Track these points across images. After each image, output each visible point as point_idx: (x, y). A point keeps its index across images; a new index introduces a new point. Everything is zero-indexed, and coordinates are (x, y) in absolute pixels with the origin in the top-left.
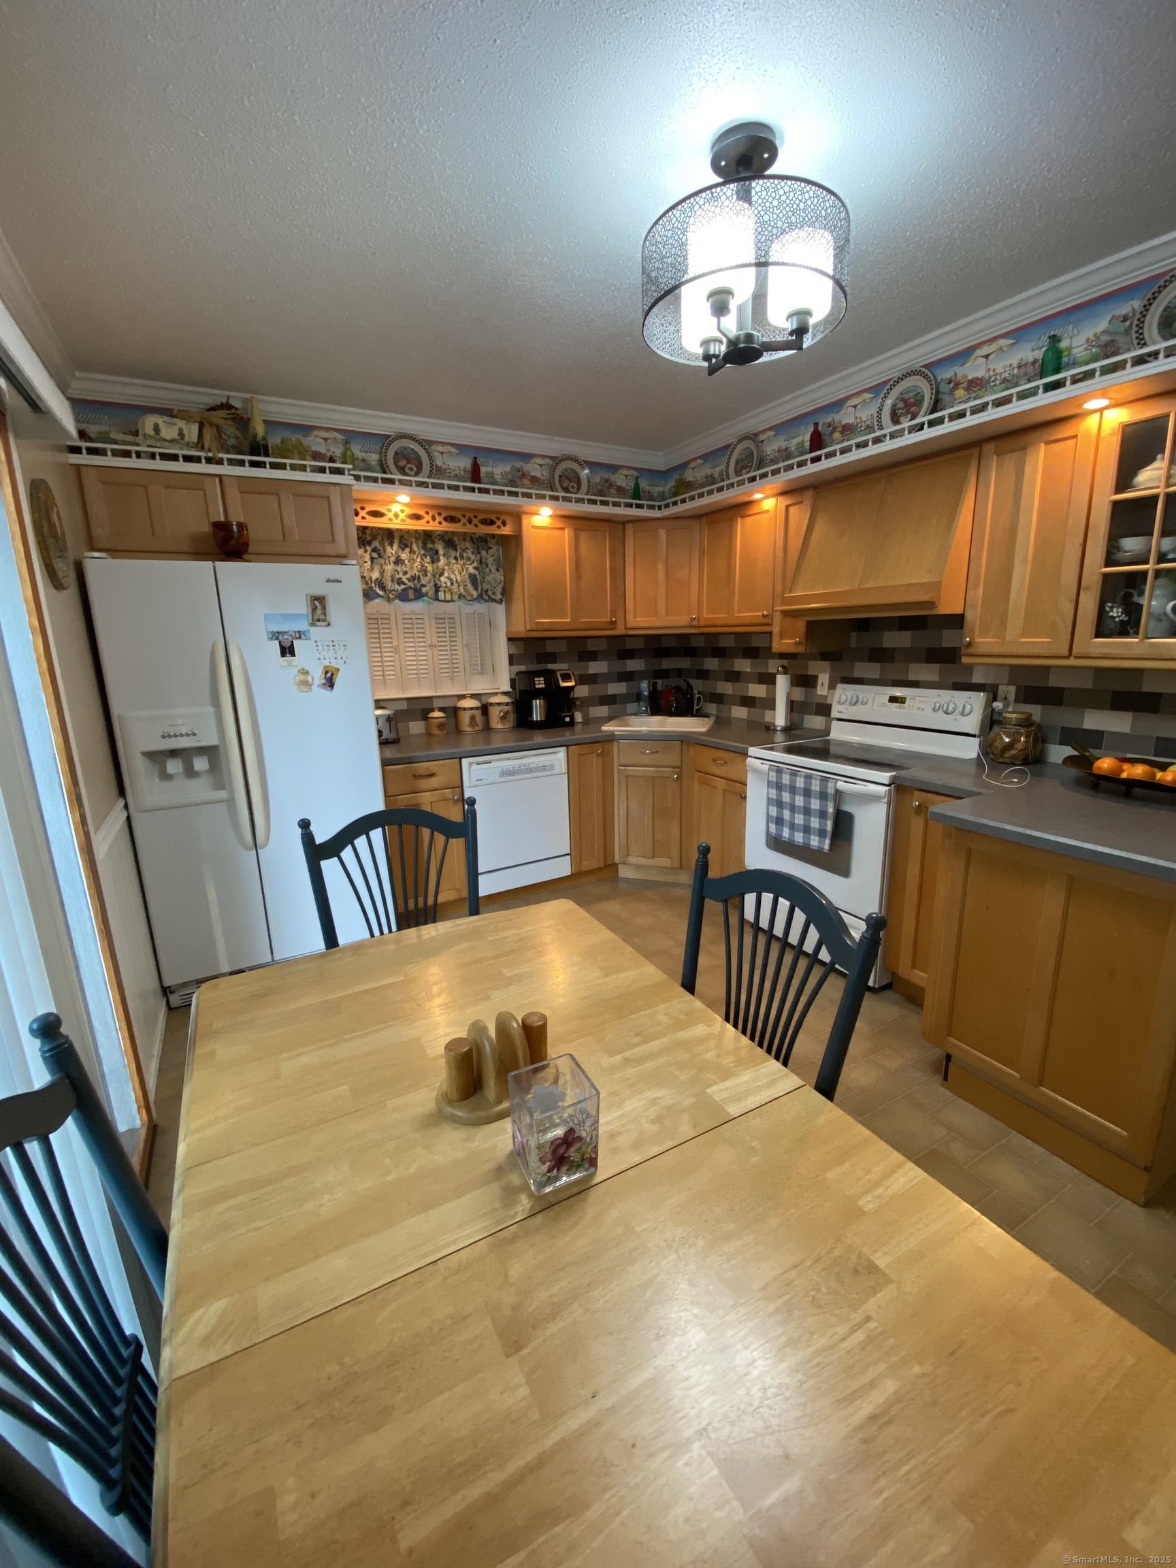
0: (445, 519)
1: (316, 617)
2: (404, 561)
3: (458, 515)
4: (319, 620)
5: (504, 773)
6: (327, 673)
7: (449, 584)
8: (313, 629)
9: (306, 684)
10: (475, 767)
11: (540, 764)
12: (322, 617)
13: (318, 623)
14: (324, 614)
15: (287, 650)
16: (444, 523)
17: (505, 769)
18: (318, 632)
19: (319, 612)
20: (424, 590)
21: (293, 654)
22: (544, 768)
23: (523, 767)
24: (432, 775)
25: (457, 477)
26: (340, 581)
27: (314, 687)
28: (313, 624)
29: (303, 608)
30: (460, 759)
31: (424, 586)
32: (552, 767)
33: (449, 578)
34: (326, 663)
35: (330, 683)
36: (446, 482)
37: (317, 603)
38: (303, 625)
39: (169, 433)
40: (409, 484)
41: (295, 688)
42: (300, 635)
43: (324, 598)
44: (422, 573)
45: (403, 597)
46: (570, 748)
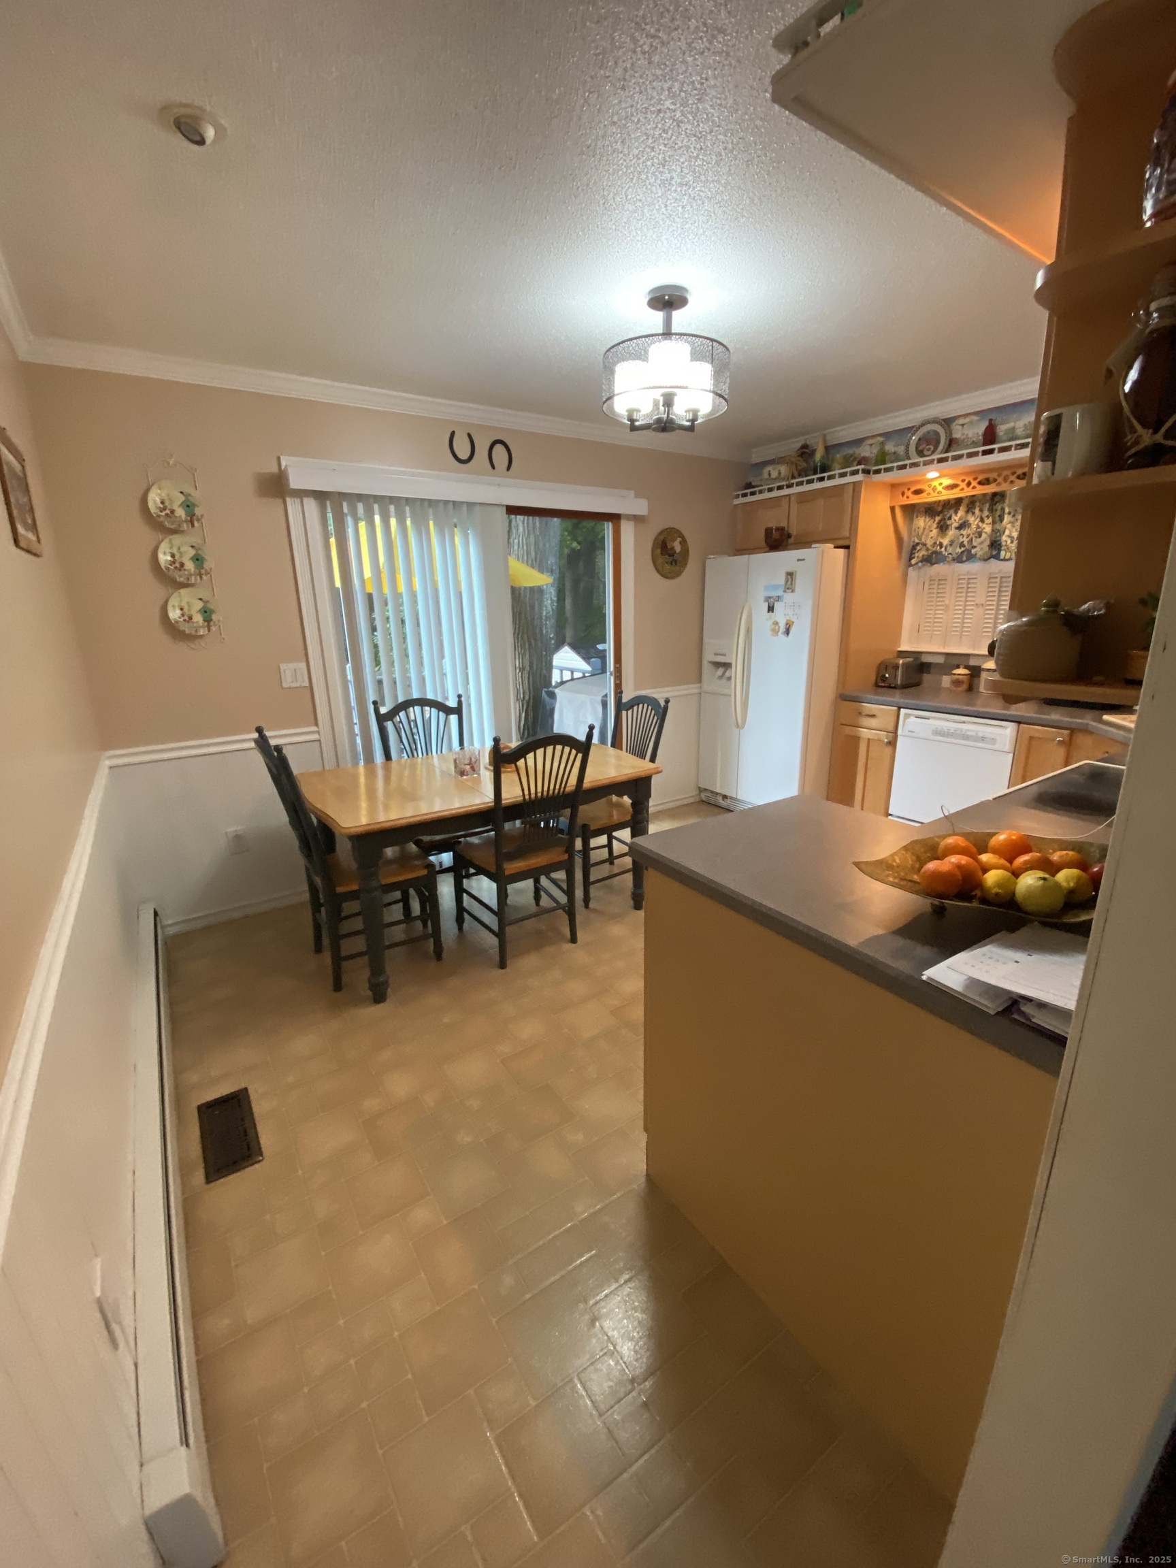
0: (980, 483)
1: (787, 586)
2: (970, 524)
3: (993, 475)
4: (788, 589)
5: (937, 732)
6: (787, 624)
7: (1009, 542)
8: (785, 595)
9: (775, 632)
10: (912, 719)
11: (980, 734)
12: (790, 587)
13: (788, 591)
14: (792, 584)
15: (771, 609)
16: (979, 487)
17: (939, 729)
18: (788, 597)
19: (789, 582)
20: (973, 551)
21: (773, 612)
22: (983, 739)
23: (958, 732)
24: (873, 716)
25: (975, 444)
26: (804, 560)
27: (780, 633)
28: (785, 591)
29: (781, 580)
30: (899, 708)
31: (974, 547)
32: (993, 741)
33: (1009, 536)
34: (788, 618)
35: (787, 632)
36: (965, 452)
37: (789, 577)
38: (780, 593)
39: (774, 474)
40: (932, 462)
41: (770, 633)
42: (778, 599)
43: (793, 573)
44: (977, 535)
45: (959, 559)
46: (1022, 725)
